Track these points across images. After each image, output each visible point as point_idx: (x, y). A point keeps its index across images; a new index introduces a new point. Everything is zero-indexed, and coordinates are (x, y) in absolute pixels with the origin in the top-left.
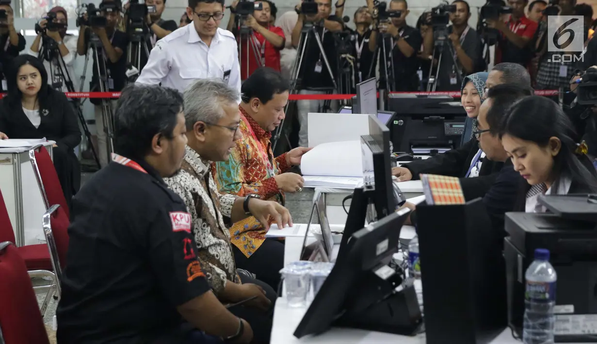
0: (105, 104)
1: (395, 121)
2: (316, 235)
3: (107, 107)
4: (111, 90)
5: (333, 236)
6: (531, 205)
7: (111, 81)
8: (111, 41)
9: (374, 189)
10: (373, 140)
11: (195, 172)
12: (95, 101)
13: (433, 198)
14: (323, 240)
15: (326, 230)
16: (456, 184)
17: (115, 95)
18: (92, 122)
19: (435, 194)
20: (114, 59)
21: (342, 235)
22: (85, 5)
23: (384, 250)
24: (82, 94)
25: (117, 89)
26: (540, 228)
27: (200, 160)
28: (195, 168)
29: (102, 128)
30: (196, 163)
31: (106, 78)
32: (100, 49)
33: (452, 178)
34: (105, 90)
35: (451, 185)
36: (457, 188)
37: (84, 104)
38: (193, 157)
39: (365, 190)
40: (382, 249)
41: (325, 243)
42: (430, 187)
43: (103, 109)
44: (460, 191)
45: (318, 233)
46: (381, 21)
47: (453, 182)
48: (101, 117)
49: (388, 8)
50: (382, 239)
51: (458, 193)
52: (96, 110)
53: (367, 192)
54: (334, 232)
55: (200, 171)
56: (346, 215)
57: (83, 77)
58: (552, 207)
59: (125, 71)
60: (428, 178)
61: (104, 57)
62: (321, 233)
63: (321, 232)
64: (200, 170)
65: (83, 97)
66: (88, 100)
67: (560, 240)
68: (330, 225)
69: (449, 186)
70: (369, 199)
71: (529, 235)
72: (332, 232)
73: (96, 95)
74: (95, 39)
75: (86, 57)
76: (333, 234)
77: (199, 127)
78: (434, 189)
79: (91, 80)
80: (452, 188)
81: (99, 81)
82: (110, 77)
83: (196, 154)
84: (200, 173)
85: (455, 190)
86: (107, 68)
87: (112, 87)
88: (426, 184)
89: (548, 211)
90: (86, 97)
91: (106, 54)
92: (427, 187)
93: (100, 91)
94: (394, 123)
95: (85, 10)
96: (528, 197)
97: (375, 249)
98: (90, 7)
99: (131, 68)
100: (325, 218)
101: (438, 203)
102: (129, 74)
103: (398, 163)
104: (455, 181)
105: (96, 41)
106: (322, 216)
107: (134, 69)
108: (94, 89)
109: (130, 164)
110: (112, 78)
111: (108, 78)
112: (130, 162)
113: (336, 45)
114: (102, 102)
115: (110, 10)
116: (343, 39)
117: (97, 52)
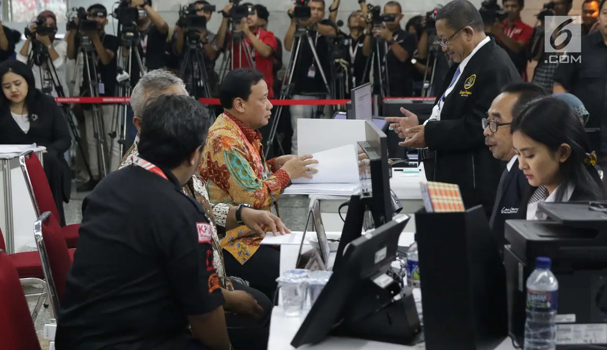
0: (95, 109)
2: (312, 242)
3: (98, 112)
4: (102, 95)
5: (329, 244)
6: (532, 211)
7: (102, 85)
9: (371, 196)
10: (370, 146)
13: (433, 206)
14: (319, 248)
15: (322, 237)
16: (455, 191)
17: (106, 100)
19: (435, 201)
20: (105, 61)
21: (338, 243)
22: (75, 9)
23: (382, 258)
24: (72, 99)
25: (108, 94)
26: (541, 236)
29: (92, 133)
31: (96, 82)
32: (90, 54)
33: (451, 185)
34: (95, 95)
35: (450, 192)
36: (456, 195)
39: (362, 197)
40: (381, 257)
41: (321, 250)
42: (429, 195)
43: (93, 114)
44: (460, 198)
45: (314, 241)
46: (375, 25)
47: (452, 189)
48: (91, 122)
49: (382, 13)
50: (380, 247)
51: (458, 200)
53: (364, 199)
54: (330, 240)
56: (343, 223)
57: (73, 82)
58: (553, 216)
59: (116, 75)
60: (427, 186)
61: (95, 61)
62: (317, 241)
63: (317, 239)
65: (73, 102)
67: (562, 248)
68: (326, 233)
69: (448, 193)
70: (366, 206)
71: (530, 243)
72: (328, 240)
74: (86, 43)
76: (329, 242)
78: (433, 196)
80: (451, 195)
81: (89, 86)
82: (100, 81)
85: (455, 198)
86: (98, 72)
87: (103, 92)
88: (425, 191)
93: (91, 96)
95: (75, 14)
96: (529, 203)
97: (373, 257)
98: (80, 11)
99: (122, 73)
100: (321, 225)
101: (437, 210)
102: (119, 79)
103: (393, 169)
104: (455, 188)
105: (86, 46)
106: (319, 223)
107: (125, 73)
108: (84, 93)
109: (154, 170)
110: (102, 82)
111: (98, 81)
112: (154, 168)
113: (329, 49)
114: (92, 107)
115: (101, 14)
116: (336, 43)
117: (87, 56)
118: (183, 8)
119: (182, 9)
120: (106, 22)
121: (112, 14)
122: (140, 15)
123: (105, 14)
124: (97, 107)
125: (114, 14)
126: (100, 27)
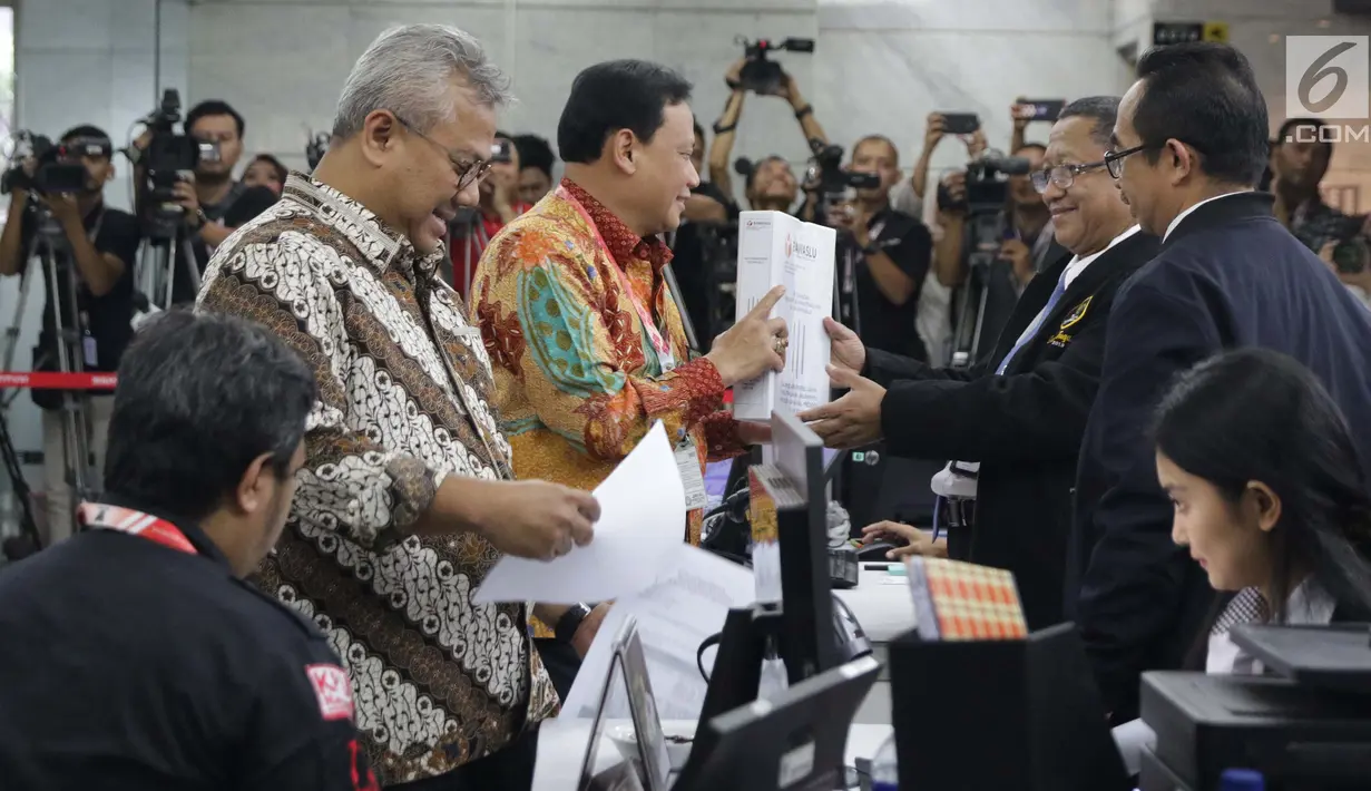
0: (70, 405)
1: (855, 454)
2: (621, 744)
3: (77, 414)
4: (88, 369)
5: (668, 749)
6: (1222, 655)
7: (91, 344)
8: (93, 236)
9: (779, 612)
10: (781, 476)
11: (364, 256)
12: (46, 398)
13: (939, 622)
14: (640, 759)
15: (650, 733)
16: (1004, 592)
17: (99, 381)
18: (35, 458)
19: (945, 612)
20: (98, 285)
21: (690, 744)
22: (27, 136)
23: (801, 774)
24: (8, 378)
25: (105, 366)
26: (1237, 713)
27: (377, 226)
28: (363, 247)
29: (61, 471)
30: (363, 236)
31: (76, 334)
32: (61, 257)
33: (993, 572)
34: (72, 368)
35: (991, 590)
36: (1007, 601)
37: (14, 404)
38: (357, 219)
39: (757, 614)
40: (794, 771)
41: (643, 762)
42: (930, 594)
43: (64, 418)
44: (1016, 608)
45: (627, 739)
46: (827, 195)
47: (995, 583)
48: (58, 443)
49: (846, 161)
50: (796, 742)
51: (1011, 614)
52: (46, 424)
53: (761, 619)
54: (672, 738)
55: (377, 254)
56: (703, 688)
57: (13, 333)
58: (1278, 662)
59: (130, 316)
60: (925, 567)
61: (74, 280)
62: (635, 741)
63: (634, 737)
64: (377, 249)
65: (11, 384)
66: (26, 393)
67: (1293, 746)
68: (662, 722)
69: (985, 593)
70: (769, 640)
71: (1205, 731)
72: (667, 738)
73: (49, 381)
74: (52, 229)
75: (22, 279)
76: (670, 743)
77: (377, 123)
78: (941, 599)
79: (35, 341)
80: (993, 598)
81: (56, 343)
82: (88, 332)
83: (365, 212)
84: (378, 258)
85: (1002, 607)
86: (81, 309)
87: (92, 359)
88: (919, 582)
89: (1268, 671)
90: (20, 386)
91: (79, 272)
92: (922, 591)
93: (59, 369)
94: (855, 459)
95: (26, 149)
96: (1215, 634)
97: (774, 770)
98: (39, 143)
99: (145, 309)
100: (647, 697)
101: (952, 635)
102: (139, 324)
103: (862, 565)
104: (1003, 580)
105: (53, 236)
106: (639, 689)
107: (154, 309)
108: (40, 364)
109: (155, 529)
110: (93, 335)
111: (83, 334)
112: (155, 524)
113: (706, 257)
114: (62, 401)
115: (97, 149)
116: (724, 242)
117: (53, 263)
118: (318, 139)
119: (315, 141)
120: (109, 171)
121: (125, 152)
122: (204, 156)
123: (108, 152)
124: (75, 399)
125: (132, 151)
126: (90, 185)
